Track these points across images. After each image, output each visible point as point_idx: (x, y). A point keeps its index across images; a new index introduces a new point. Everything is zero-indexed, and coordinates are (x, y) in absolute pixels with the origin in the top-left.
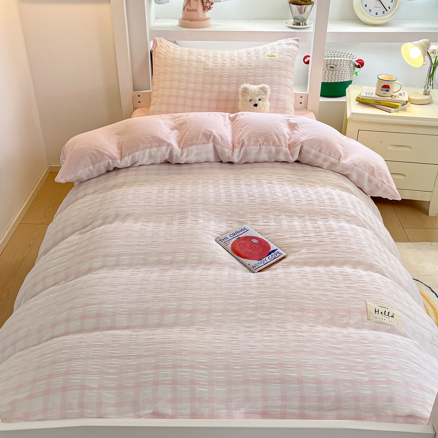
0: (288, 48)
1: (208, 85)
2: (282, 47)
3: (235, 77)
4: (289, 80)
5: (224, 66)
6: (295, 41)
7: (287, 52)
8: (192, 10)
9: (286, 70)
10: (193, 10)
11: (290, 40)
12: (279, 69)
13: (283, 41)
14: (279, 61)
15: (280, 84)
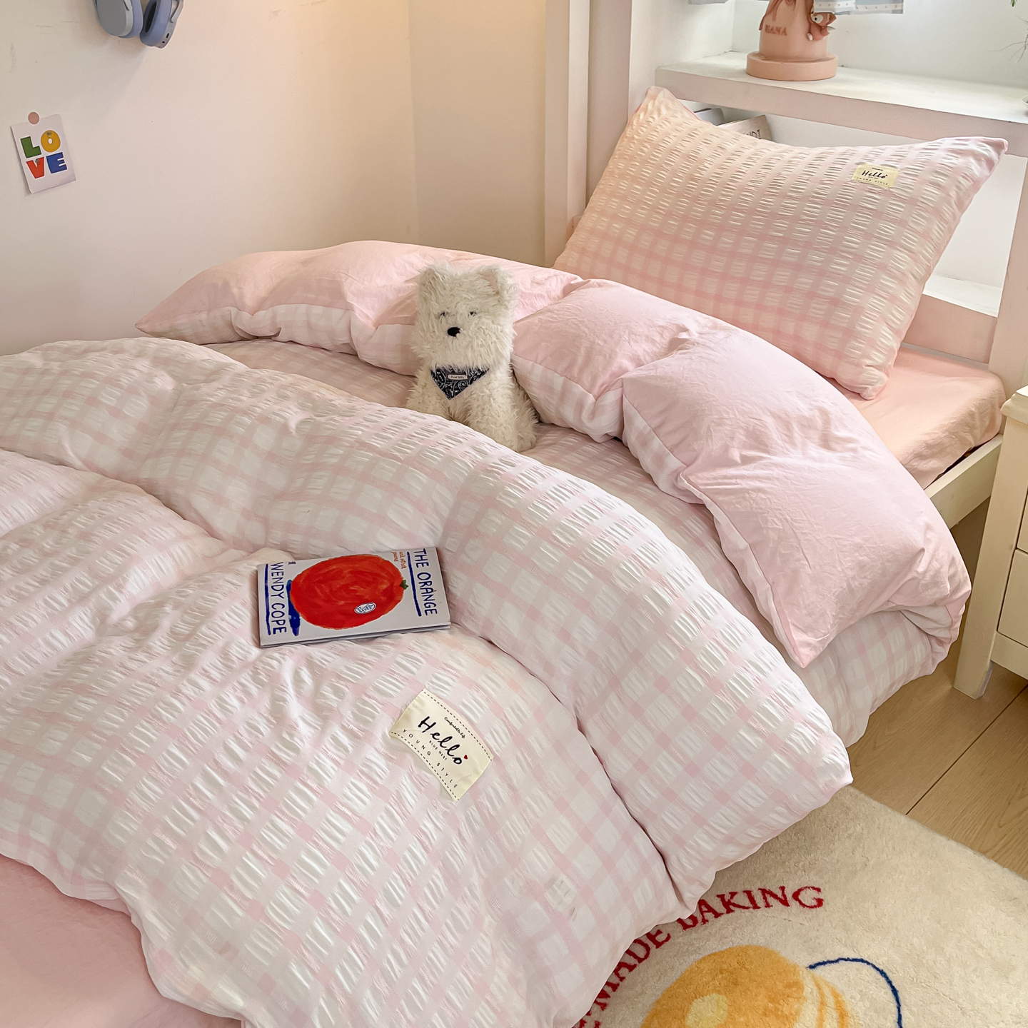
0: (945, 162)
1: (675, 220)
2: (927, 157)
3: (743, 213)
4: (901, 255)
5: (733, 180)
6: (988, 147)
7: (937, 172)
8: (775, 29)
9: (902, 223)
10: (778, 30)
11: (973, 144)
12: (878, 214)
13: (948, 143)
14: (887, 193)
15: (859, 258)
